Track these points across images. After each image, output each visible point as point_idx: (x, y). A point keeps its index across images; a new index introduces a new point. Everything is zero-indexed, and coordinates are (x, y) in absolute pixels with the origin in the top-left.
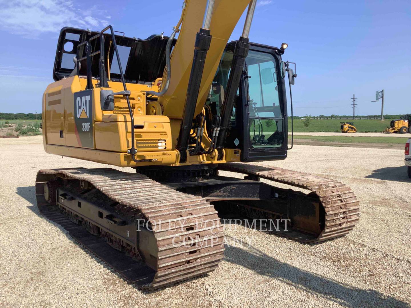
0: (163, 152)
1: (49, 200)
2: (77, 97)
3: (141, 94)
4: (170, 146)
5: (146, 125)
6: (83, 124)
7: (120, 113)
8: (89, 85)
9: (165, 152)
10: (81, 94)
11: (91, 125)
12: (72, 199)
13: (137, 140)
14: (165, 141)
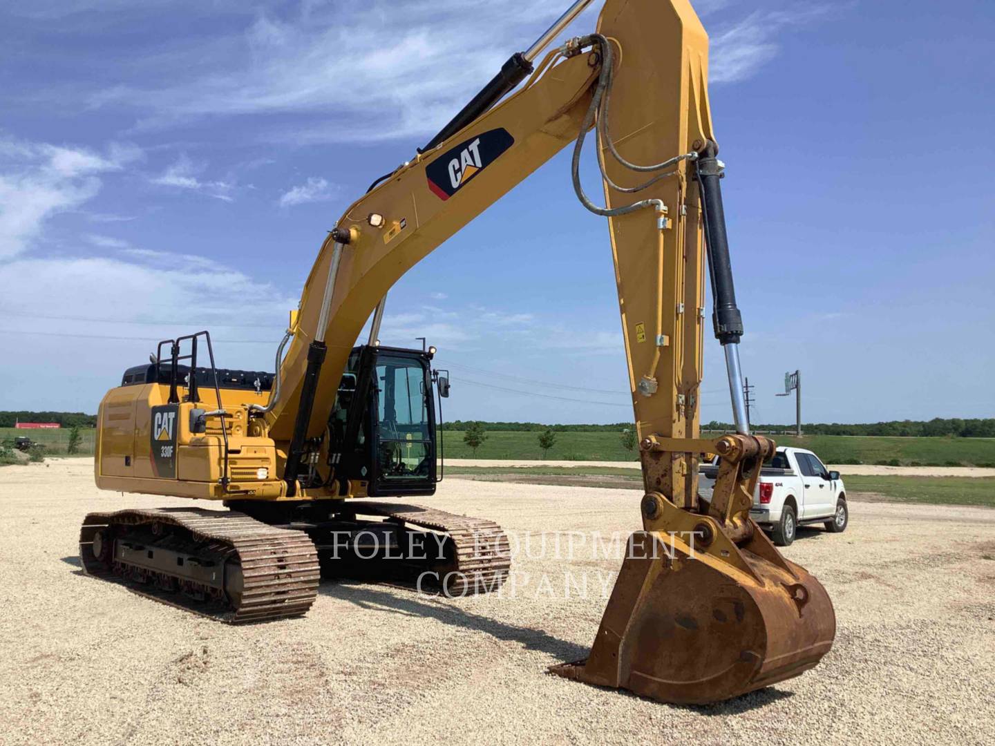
0: (263, 483)
1: (101, 555)
2: (157, 412)
3: (242, 409)
4: (273, 475)
5: (244, 450)
6: (163, 447)
7: (213, 434)
8: (173, 397)
9: (266, 483)
10: (162, 409)
11: (174, 449)
12: (141, 548)
13: (232, 468)
14: (267, 469)
